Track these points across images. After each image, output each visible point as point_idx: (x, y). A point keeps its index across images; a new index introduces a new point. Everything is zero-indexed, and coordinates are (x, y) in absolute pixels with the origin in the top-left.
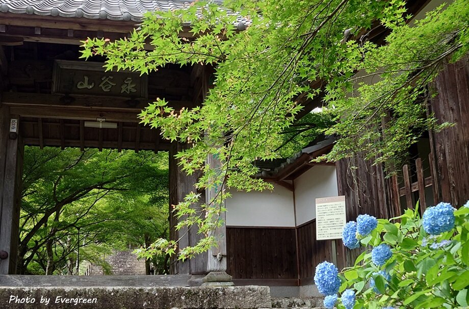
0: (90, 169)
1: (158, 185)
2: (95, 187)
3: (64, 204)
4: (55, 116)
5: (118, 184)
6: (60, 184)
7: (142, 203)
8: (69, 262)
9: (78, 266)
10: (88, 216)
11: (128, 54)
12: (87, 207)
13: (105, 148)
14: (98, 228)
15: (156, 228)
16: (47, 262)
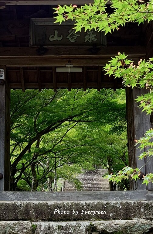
0: (62, 105)
1: (117, 117)
2: (67, 120)
3: (43, 135)
4: (33, 64)
5: (85, 117)
6: (39, 118)
7: (105, 131)
8: (48, 179)
9: (56, 183)
10: (62, 143)
11: (93, 17)
12: (61, 136)
13: (73, 88)
14: (70, 152)
15: (117, 151)
16: (32, 180)
